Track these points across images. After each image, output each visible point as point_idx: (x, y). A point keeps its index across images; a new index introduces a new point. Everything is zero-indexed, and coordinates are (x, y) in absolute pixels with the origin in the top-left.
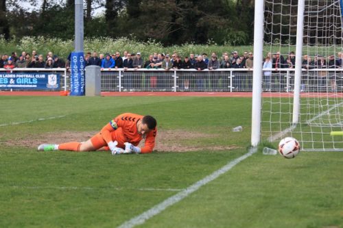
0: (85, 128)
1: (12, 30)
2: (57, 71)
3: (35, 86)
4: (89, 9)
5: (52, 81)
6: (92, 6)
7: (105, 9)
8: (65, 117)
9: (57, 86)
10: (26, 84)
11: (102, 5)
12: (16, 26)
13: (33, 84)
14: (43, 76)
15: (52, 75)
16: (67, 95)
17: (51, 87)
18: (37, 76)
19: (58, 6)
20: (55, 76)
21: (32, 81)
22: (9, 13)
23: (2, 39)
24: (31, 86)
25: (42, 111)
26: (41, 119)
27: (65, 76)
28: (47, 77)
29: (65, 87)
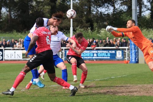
0: (139, 83)
1: (95, 25)
2: (122, 49)
3: (109, 58)
4: (141, 12)
5: (119, 55)
6: (142, 10)
7: (150, 12)
8: (127, 76)
9: (122, 58)
10: (104, 56)
11: (148, 9)
12: (97, 22)
13: (108, 57)
14: (114, 52)
15: (119, 51)
16: (127, 63)
17: (118, 58)
18: (110, 52)
19: (123, 10)
20: (121, 52)
21: (107, 54)
22: (93, 15)
23: (89, 30)
24: (106, 58)
25: (113, 73)
26: (113, 77)
27: (126, 51)
28: (116, 52)
29: (126, 58)
